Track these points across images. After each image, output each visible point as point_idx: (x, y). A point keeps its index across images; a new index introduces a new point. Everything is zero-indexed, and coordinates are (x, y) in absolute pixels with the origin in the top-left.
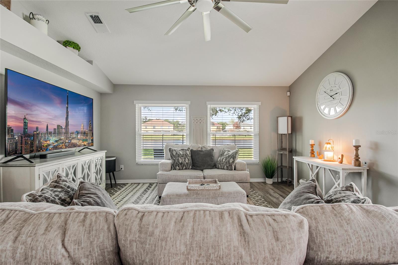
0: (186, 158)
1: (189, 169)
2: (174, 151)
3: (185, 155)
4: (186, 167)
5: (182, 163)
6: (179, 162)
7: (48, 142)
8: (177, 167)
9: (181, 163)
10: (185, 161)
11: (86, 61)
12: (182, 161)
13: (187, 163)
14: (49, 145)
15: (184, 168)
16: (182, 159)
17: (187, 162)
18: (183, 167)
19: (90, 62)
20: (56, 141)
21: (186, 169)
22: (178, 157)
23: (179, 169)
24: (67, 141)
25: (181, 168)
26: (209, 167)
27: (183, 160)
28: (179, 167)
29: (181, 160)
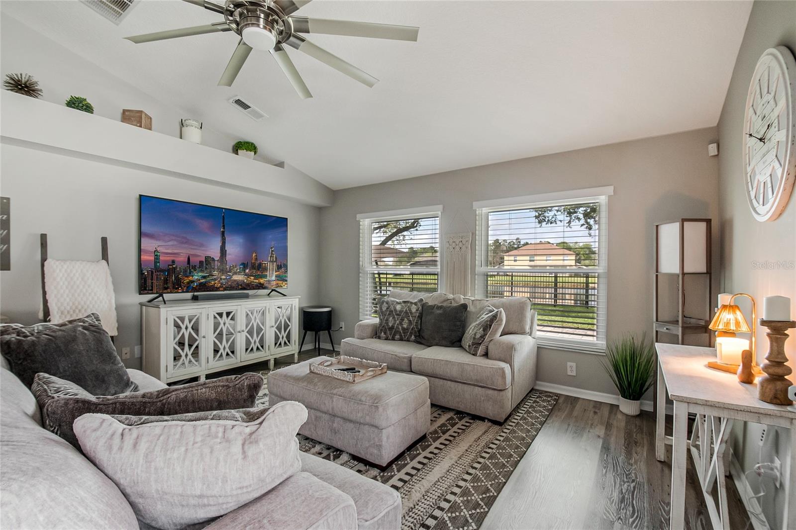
0: (406, 319)
1: (408, 340)
2: (385, 303)
3: (406, 312)
4: (401, 335)
5: (393, 327)
6: (388, 325)
7: (191, 278)
8: (383, 333)
9: (391, 328)
10: (401, 324)
11: (274, 165)
12: (395, 324)
13: (403, 329)
14: (193, 282)
15: (397, 337)
16: (395, 320)
17: (405, 326)
18: (395, 335)
19: (281, 165)
20: (204, 277)
21: (401, 340)
22: (389, 314)
23: (387, 339)
24: (223, 277)
25: (390, 337)
26: (444, 342)
27: (398, 322)
28: (385, 333)
29: (393, 322)
